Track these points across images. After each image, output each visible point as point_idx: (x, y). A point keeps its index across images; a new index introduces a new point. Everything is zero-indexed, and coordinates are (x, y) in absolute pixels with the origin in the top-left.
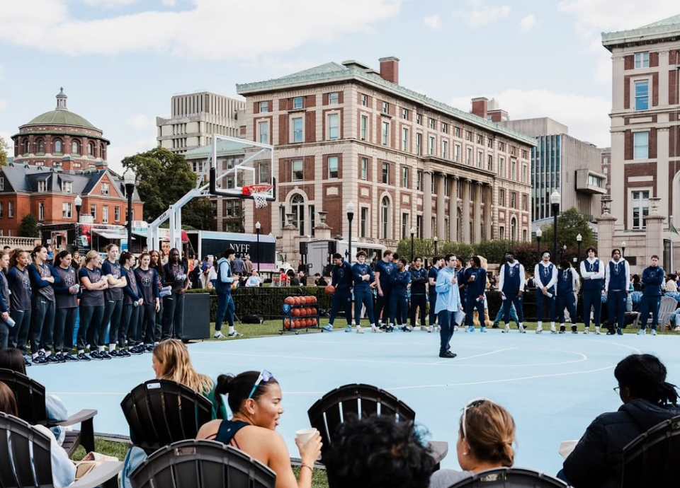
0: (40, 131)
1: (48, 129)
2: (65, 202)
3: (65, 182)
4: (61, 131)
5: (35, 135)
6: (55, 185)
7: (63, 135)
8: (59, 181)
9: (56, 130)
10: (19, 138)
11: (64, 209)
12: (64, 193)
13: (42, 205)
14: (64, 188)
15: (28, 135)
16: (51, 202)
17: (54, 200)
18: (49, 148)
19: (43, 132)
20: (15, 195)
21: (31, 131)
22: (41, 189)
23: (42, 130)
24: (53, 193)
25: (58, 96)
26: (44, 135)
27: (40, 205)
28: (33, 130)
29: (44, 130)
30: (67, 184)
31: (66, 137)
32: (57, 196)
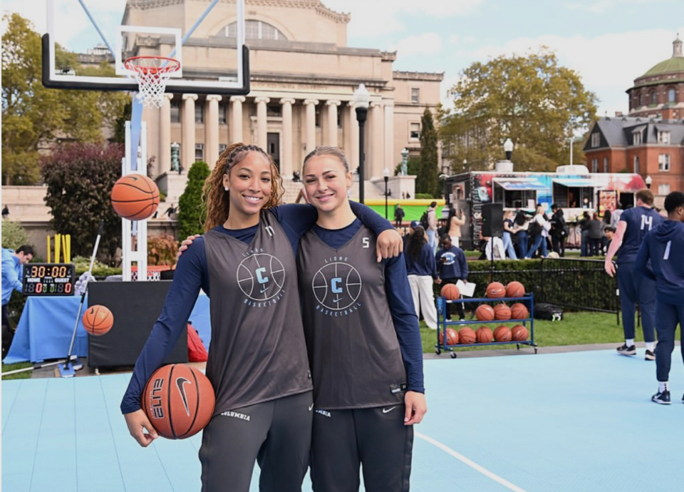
0: (653, 81)
1: (661, 79)
2: (662, 154)
3: (661, 133)
4: (674, 79)
5: (648, 86)
6: (650, 137)
7: (676, 83)
8: (656, 131)
9: (669, 79)
10: (633, 91)
11: (660, 161)
12: (660, 144)
13: (638, 158)
14: (661, 139)
15: (640, 87)
16: (646, 155)
17: (650, 153)
18: (661, 99)
19: (655, 83)
20: (610, 151)
21: (645, 83)
22: (637, 142)
23: (655, 80)
24: (648, 145)
25: (674, 43)
26: (657, 85)
27: (635, 158)
28: (647, 81)
29: (658, 81)
30: (664, 135)
31: (680, 84)
32: (653, 148)
